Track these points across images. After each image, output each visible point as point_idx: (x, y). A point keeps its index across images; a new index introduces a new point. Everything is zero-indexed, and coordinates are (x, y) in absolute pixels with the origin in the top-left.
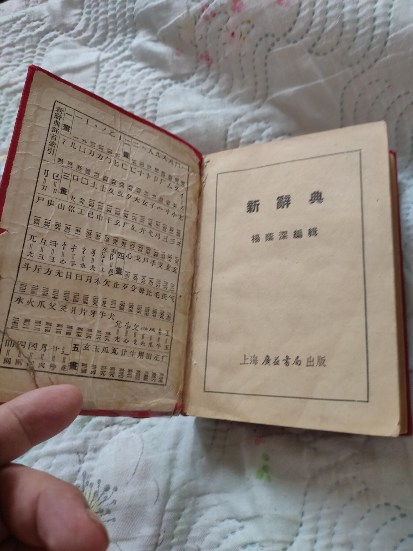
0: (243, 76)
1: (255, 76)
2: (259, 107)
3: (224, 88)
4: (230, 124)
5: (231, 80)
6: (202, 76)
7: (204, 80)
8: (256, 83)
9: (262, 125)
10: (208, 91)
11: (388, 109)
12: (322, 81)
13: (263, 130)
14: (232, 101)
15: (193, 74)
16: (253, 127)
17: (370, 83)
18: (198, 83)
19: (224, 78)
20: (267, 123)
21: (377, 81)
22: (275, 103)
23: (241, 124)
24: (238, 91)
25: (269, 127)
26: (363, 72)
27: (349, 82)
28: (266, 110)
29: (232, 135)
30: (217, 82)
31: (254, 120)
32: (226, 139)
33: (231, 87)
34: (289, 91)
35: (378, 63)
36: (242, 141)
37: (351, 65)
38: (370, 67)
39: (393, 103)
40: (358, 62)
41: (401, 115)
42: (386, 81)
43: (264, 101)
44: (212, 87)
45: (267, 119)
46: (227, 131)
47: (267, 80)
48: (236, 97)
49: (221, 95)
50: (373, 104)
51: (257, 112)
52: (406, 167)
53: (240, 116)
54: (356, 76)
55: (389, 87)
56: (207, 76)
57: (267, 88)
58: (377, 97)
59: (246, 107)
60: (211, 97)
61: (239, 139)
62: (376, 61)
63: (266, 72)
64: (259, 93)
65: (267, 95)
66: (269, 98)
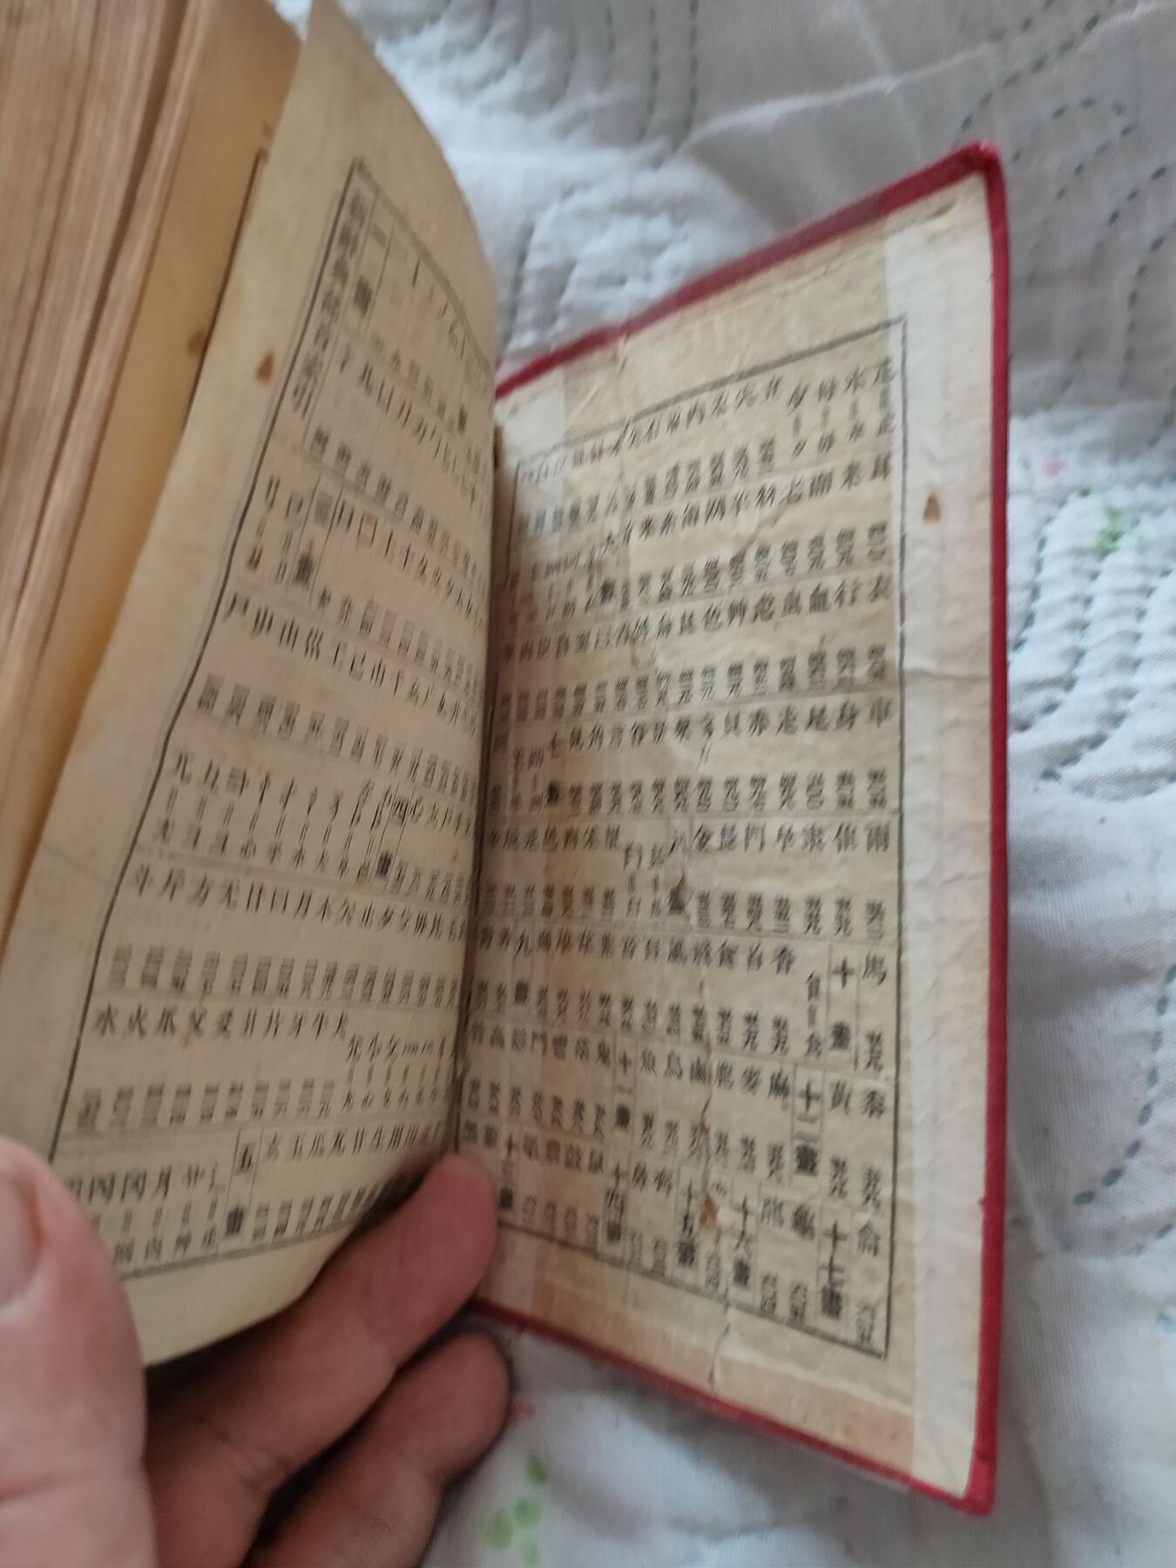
0: (612, 46)
1: (655, 46)
2: (657, 163)
3: (539, 80)
4: (544, 206)
5: (568, 55)
6: (467, 30)
7: (470, 47)
8: (655, 76)
9: (659, 227)
10: (482, 84)
11: (1114, 217)
12: (886, 84)
13: (660, 248)
14: (563, 131)
15: (434, 19)
16: (628, 230)
17: (1060, 113)
18: (447, 53)
19: (543, 43)
20: (677, 222)
21: (1088, 103)
22: (712, 157)
23: (585, 214)
24: (587, 97)
25: (685, 238)
26: (1039, 65)
27: (986, 100)
28: (681, 177)
29: (544, 248)
30: (517, 56)
31: (631, 207)
32: (522, 257)
33: (566, 80)
34: (766, 114)
35: (1099, 30)
36: (577, 273)
37: (998, 36)
38: (1067, 47)
39: (1133, 195)
40: (1027, 24)
41: (1157, 244)
42: (1119, 110)
43: (675, 146)
44: (498, 75)
45: (679, 209)
46: (528, 231)
47: (694, 65)
48: (580, 119)
49: (529, 104)
50: (1061, 194)
51: (650, 183)
52: (1153, 441)
53: (585, 185)
54: (1012, 80)
55: (1126, 131)
56: (484, 30)
57: (693, 96)
58: (1079, 170)
59: (610, 158)
60: (489, 109)
61: (570, 266)
62: (1093, 22)
63: (693, 37)
64: (661, 114)
65: (687, 123)
66: (697, 135)
